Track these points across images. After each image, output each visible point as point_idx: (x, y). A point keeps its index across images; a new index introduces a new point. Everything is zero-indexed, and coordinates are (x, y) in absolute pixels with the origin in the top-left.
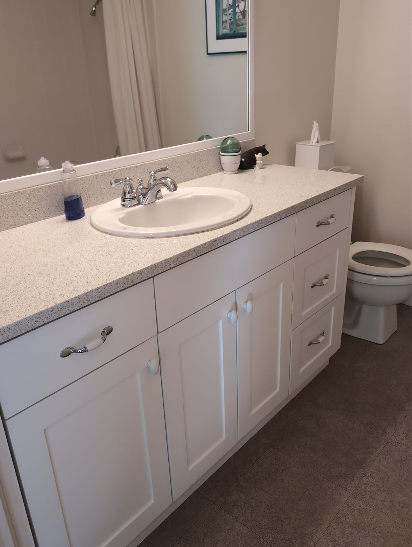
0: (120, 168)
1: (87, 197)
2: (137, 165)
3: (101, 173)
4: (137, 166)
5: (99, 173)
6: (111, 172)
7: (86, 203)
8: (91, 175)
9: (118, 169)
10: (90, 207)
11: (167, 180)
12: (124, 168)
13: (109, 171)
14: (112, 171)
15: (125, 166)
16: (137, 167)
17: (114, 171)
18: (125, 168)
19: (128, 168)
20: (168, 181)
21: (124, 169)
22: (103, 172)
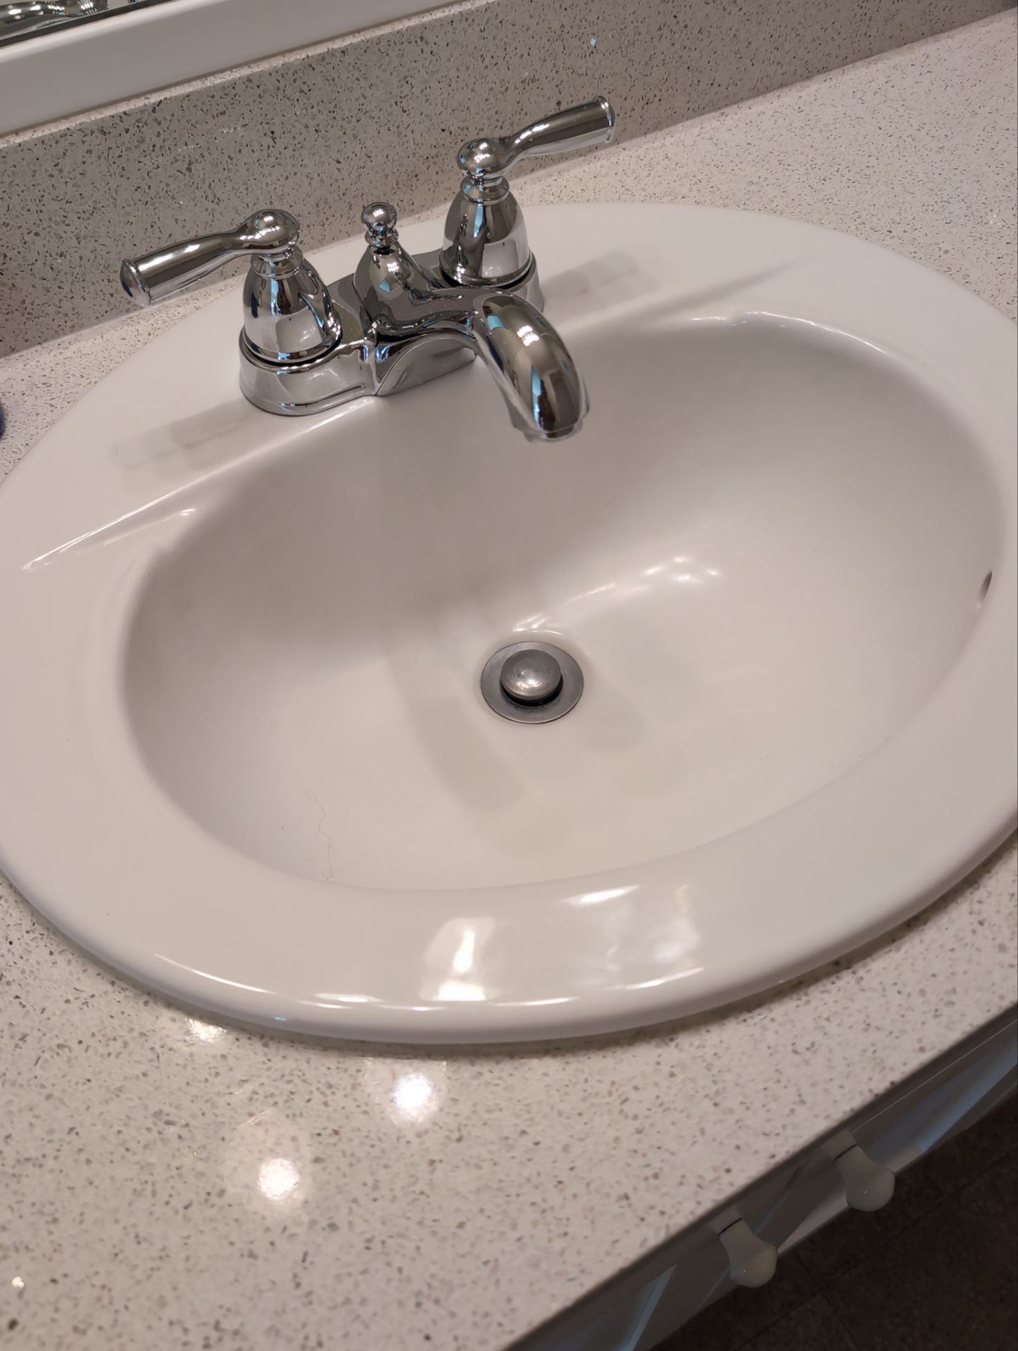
0: (292, 58)
1: (50, 275)
2: (427, 18)
3: (140, 103)
4: (425, 27)
5: (123, 108)
6: (223, 88)
7: (51, 310)
8: (63, 126)
9: (278, 62)
10: (82, 326)
11: (515, 331)
12: (321, 49)
13: (209, 82)
14: (234, 85)
15: (332, 39)
16: (429, 36)
17: (249, 79)
18: (331, 53)
19: (355, 47)
20: (520, 340)
21: (322, 57)
22: (154, 98)
